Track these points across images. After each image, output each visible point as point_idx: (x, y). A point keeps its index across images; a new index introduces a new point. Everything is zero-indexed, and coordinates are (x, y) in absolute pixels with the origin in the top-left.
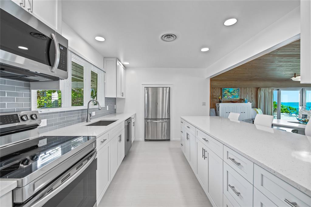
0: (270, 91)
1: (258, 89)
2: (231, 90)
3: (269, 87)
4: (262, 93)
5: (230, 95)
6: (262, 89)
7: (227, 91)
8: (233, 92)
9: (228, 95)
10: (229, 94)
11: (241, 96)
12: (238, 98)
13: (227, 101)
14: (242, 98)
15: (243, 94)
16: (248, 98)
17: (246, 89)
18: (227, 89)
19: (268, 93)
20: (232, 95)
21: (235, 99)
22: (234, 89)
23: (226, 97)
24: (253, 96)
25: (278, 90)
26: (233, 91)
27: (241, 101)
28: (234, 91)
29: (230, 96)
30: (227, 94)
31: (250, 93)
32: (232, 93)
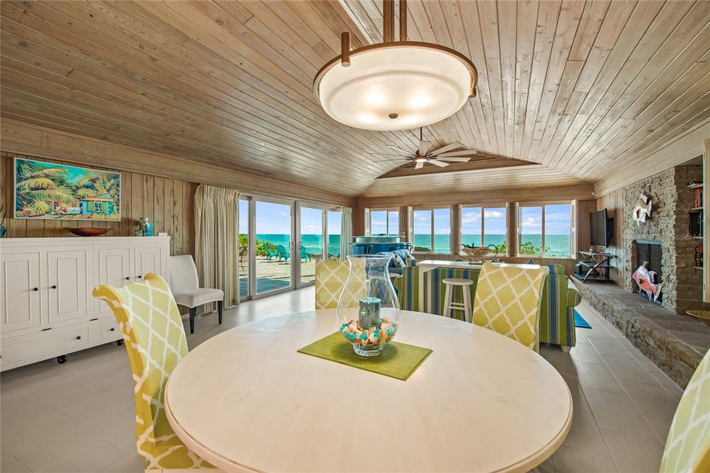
0: (231, 198)
1: (194, 186)
2: (79, 177)
3: (228, 187)
4: (206, 203)
5: (71, 198)
6: (208, 188)
7: (47, 176)
8: (87, 187)
9: (58, 197)
10: (62, 193)
11: (127, 208)
12: (117, 217)
13: (48, 226)
14: (135, 216)
15: (136, 200)
16: (158, 217)
17: (151, 184)
18: (53, 169)
19: (226, 203)
20: (81, 198)
21: (96, 217)
22: (93, 173)
23: (41, 205)
24: (180, 210)
25: (250, 198)
26: (86, 182)
27: (129, 227)
28: (94, 181)
29: (68, 202)
30: (46, 193)
31: (169, 200)
32: (81, 192)
